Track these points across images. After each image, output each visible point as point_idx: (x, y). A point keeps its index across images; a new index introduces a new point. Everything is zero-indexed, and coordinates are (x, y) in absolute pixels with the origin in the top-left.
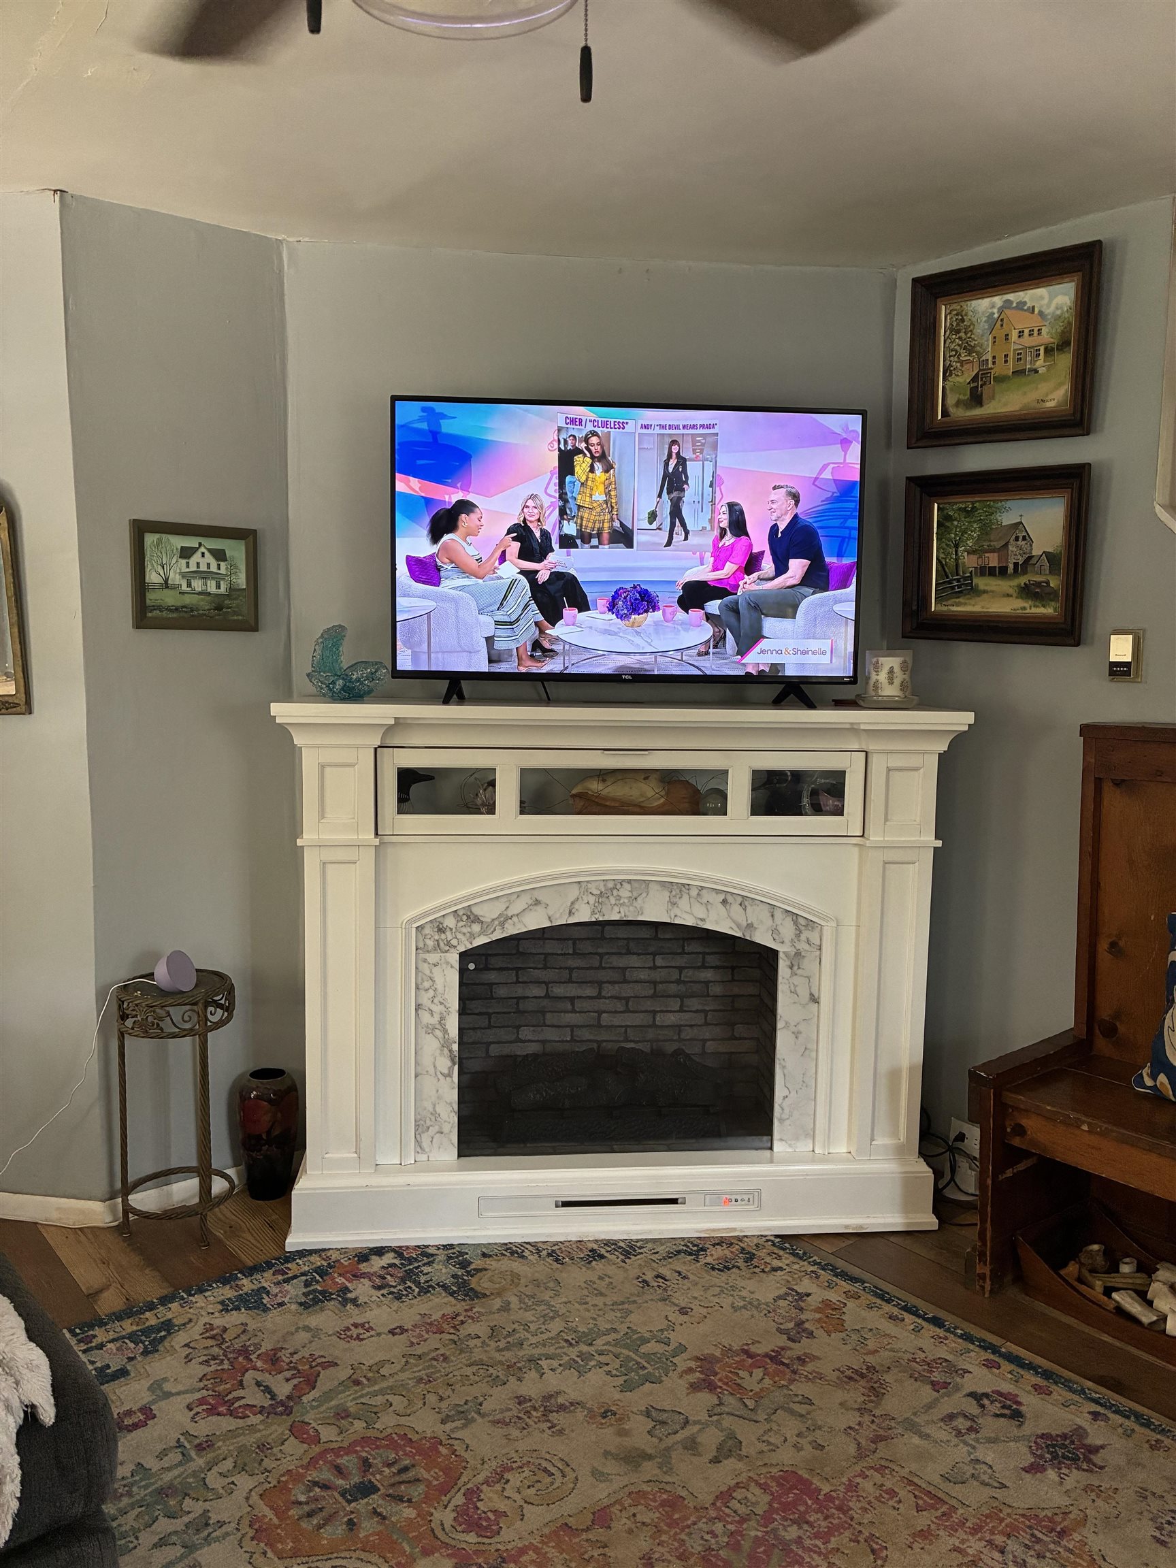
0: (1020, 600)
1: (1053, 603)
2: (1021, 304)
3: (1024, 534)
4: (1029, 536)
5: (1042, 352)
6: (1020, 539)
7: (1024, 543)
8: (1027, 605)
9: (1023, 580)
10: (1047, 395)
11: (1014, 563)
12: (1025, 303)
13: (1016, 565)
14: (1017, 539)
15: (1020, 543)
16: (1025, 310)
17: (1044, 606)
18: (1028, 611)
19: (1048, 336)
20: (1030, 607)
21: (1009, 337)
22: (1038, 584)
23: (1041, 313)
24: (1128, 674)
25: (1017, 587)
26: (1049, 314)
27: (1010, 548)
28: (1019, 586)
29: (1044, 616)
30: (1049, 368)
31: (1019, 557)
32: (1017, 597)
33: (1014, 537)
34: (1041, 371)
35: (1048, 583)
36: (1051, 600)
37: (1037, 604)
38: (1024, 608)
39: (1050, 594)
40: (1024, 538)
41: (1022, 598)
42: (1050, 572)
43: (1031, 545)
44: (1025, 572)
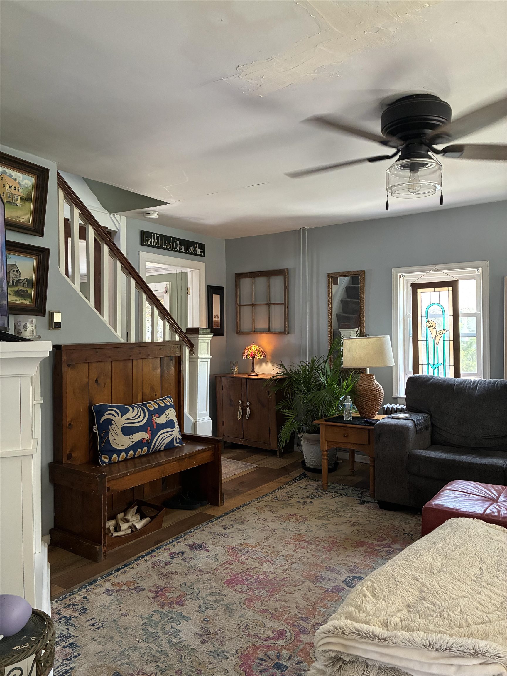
0: (14, 297)
1: (29, 299)
2: (10, 176)
3: (17, 269)
4: (19, 271)
5: (19, 198)
6: (15, 271)
7: (17, 273)
8: (18, 299)
9: (16, 289)
10: (21, 216)
11: (12, 281)
12: (12, 176)
13: (13, 282)
14: (14, 271)
15: (15, 273)
16: (12, 179)
17: (25, 300)
18: (18, 301)
19: (21, 193)
20: (19, 300)
21: (5, 186)
22: (23, 291)
23: (19, 183)
24: (60, 327)
25: (13, 291)
26: (22, 185)
27: (11, 274)
28: (14, 291)
29: (26, 304)
30: (22, 206)
31: (14, 279)
32: (13, 295)
33: (12, 270)
34: (19, 205)
35: (27, 291)
36: (28, 298)
37: (22, 299)
38: (16, 300)
39: (28, 295)
40: (17, 272)
41: (16, 296)
42: (28, 287)
43: (20, 275)
44: (17, 285)
